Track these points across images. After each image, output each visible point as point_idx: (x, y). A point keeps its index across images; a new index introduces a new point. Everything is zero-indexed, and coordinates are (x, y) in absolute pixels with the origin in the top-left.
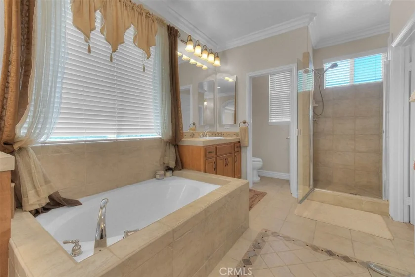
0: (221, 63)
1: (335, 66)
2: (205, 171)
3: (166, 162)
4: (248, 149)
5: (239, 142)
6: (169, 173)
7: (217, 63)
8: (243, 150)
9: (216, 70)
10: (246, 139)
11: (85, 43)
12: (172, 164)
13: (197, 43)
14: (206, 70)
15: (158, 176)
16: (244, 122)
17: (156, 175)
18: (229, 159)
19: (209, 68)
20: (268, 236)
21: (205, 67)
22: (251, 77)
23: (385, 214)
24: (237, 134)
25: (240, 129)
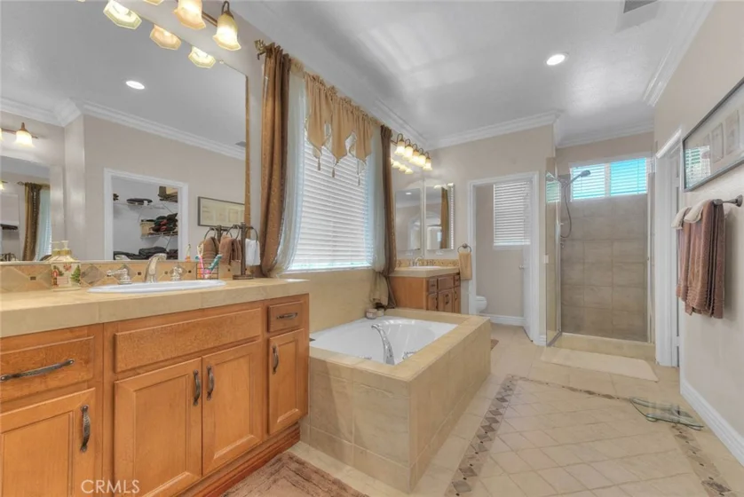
0: (432, 166)
1: (586, 174)
2: (427, 309)
3: (377, 297)
4: (470, 282)
5: (459, 274)
6: (381, 312)
7: (428, 166)
8: (463, 284)
9: (424, 175)
10: (469, 269)
11: (314, 158)
12: (385, 302)
13: (400, 138)
14: (410, 175)
15: (370, 315)
16: (465, 247)
17: (368, 314)
18: (450, 295)
19: (415, 172)
20: (516, 380)
21: (409, 171)
22: (474, 186)
23: (650, 358)
24: (454, 263)
25: (460, 256)
